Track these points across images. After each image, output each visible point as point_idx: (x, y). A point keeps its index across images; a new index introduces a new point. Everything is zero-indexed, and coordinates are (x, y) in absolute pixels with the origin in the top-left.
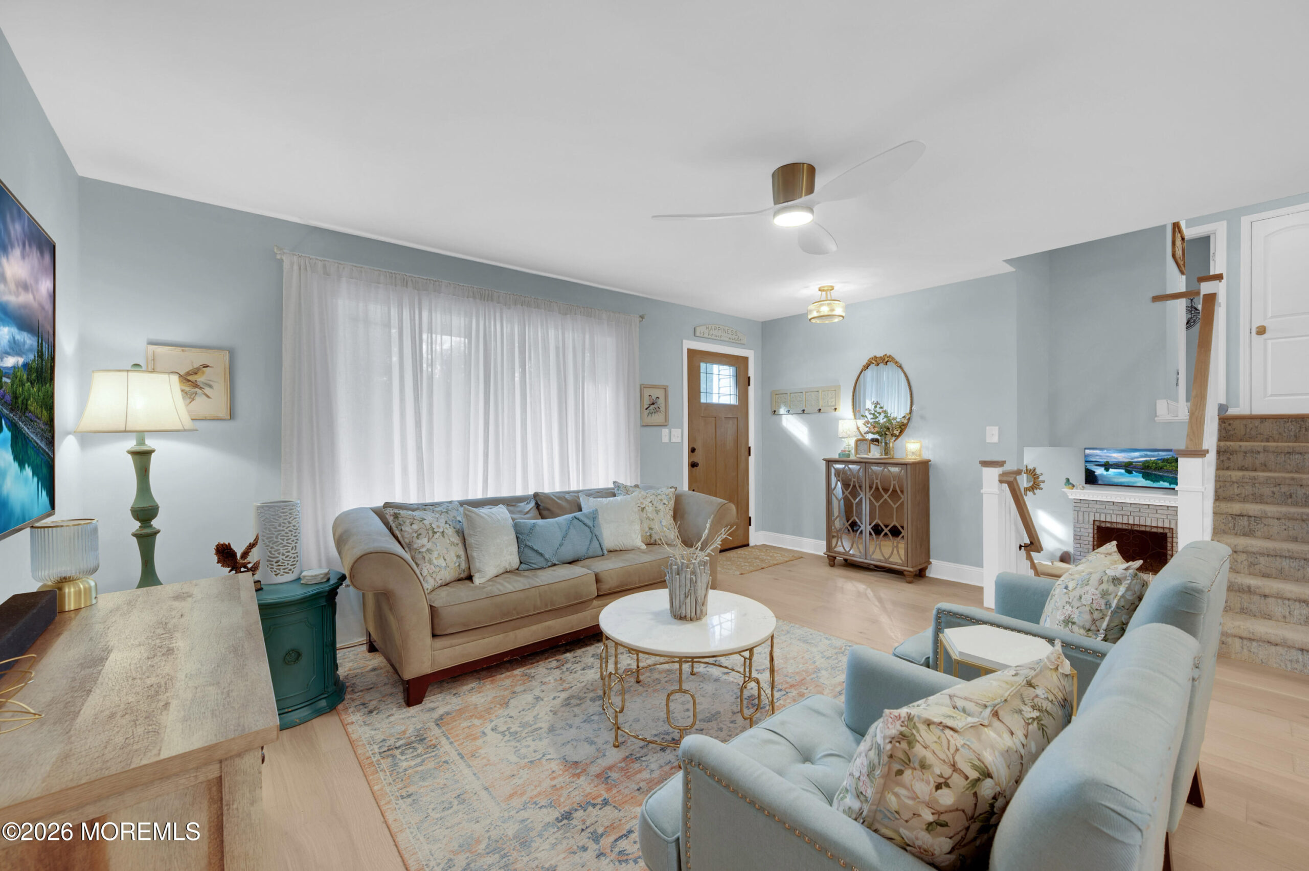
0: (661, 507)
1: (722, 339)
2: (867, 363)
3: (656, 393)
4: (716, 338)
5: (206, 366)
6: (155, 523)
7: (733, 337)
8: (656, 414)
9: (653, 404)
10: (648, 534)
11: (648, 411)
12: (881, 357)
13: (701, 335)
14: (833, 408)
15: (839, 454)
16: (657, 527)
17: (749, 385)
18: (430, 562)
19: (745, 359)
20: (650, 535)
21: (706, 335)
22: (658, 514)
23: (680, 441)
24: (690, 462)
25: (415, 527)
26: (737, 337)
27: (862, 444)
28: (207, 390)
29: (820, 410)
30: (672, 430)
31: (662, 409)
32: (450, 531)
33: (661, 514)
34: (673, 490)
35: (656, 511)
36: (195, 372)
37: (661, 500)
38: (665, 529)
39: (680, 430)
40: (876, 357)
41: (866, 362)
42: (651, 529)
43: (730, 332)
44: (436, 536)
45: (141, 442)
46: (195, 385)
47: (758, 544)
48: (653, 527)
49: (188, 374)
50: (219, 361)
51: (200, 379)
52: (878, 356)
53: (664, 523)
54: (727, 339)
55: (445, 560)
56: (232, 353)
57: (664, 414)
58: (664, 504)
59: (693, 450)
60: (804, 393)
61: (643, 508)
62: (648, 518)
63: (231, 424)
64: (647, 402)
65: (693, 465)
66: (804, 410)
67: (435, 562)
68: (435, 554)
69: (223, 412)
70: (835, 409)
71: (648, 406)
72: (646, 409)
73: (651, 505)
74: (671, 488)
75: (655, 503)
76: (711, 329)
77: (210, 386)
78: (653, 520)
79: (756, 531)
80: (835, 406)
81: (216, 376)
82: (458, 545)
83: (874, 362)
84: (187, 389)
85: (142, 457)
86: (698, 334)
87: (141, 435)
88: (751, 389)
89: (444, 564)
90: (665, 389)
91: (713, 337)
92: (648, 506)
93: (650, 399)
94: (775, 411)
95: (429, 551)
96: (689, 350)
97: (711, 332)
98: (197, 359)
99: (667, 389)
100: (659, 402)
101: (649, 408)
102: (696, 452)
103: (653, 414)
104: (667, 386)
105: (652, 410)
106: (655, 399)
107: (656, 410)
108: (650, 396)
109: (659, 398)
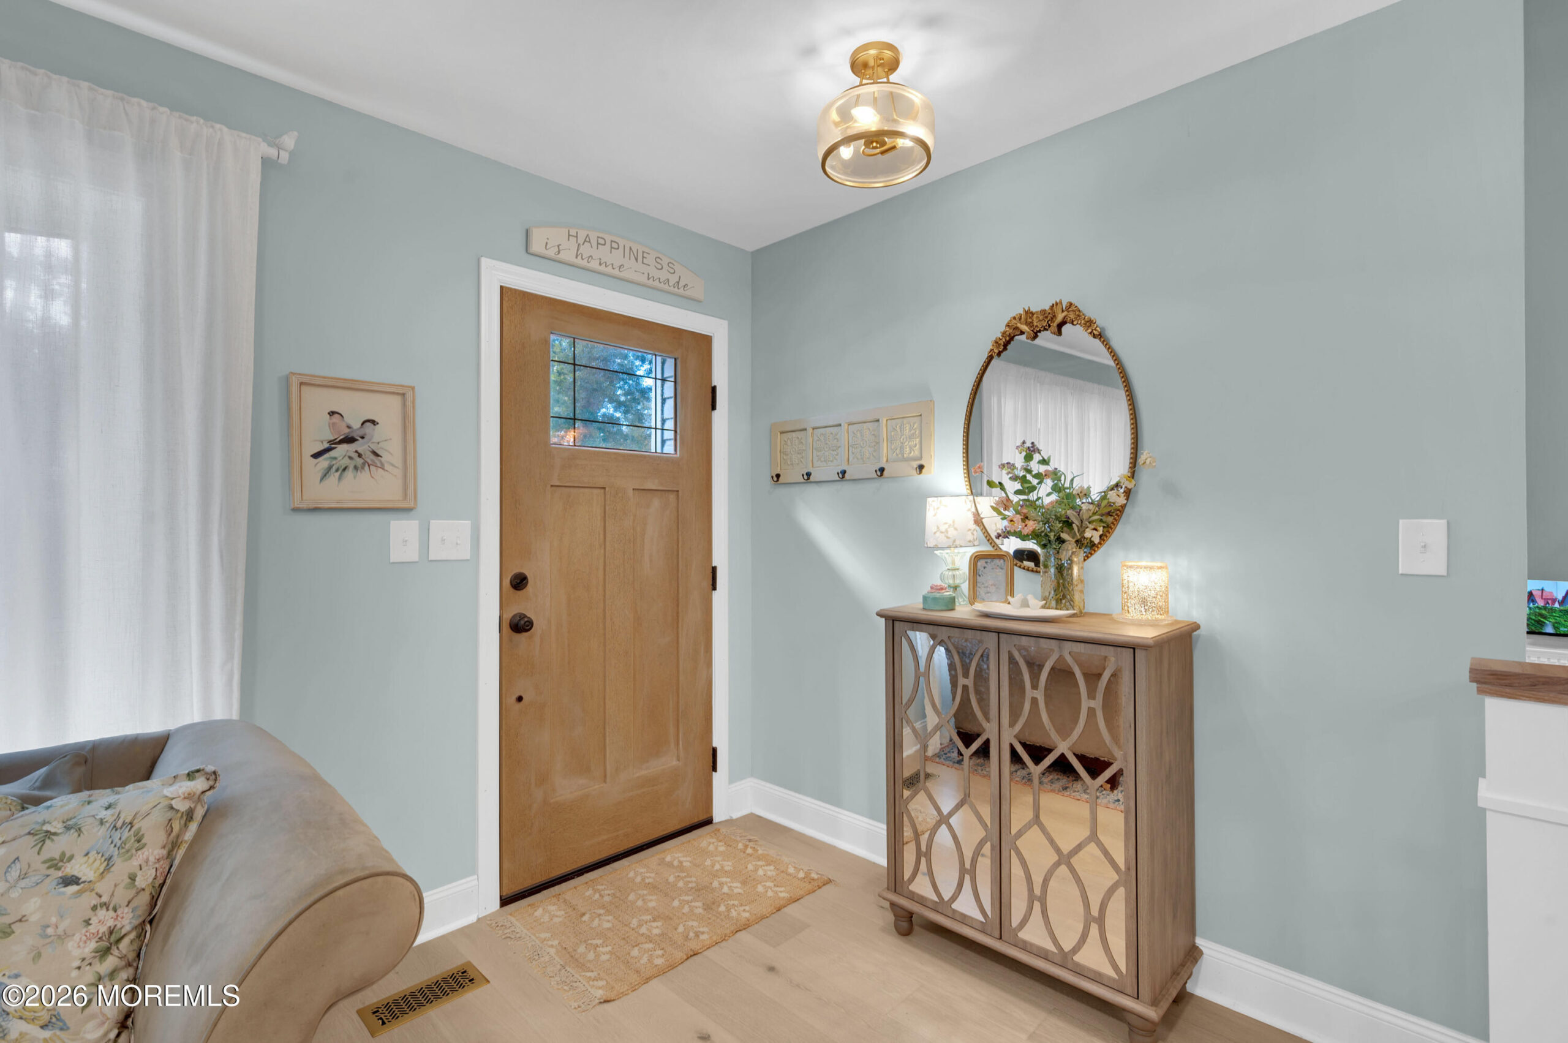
1: (623, 275)
2: (1004, 333)
4: (602, 268)
7: (664, 275)
8: (364, 476)
9: (349, 440)
11: (323, 462)
12: (1043, 312)
13: (551, 253)
14: (915, 464)
15: (925, 598)
17: (714, 407)
19: (704, 342)
21: (568, 255)
23: (465, 557)
24: (508, 616)
26: (673, 279)
27: (989, 566)
29: (882, 470)
30: (433, 523)
31: (392, 452)
34: (199, 784)
39: (467, 523)
40: (1029, 313)
41: (1003, 328)
43: (650, 260)
47: (735, 816)
52: (1033, 310)
54: (643, 279)
57: (398, 472)
59: (519, 582)
60: (845, 426)
64: (317, 432)
65: (519, 626)
66: (844, 472)
70: (921, 467)
71: (326, 445)
72: (316, 456)
74: (191, 776)
76: (587, 240)
79: (733, 779)
80: (921, 458)
83: (1024, 328)
86: (537, 246)
88: (720, 420)
90: (404, 395)
91: (594, 264)
93: (333, 426)
94: (778, 476)
96: (505, 292)
97: (586, 250)
99: (409, 396)
100: (377, 434)
101: (332, 454)
102: (530, 588)
103: (349, 474)
104: (413, 388)
105: (346, 461)
106: (356, 425)
107: (360, 461)
108: (332, 413)
109: (373, 422)
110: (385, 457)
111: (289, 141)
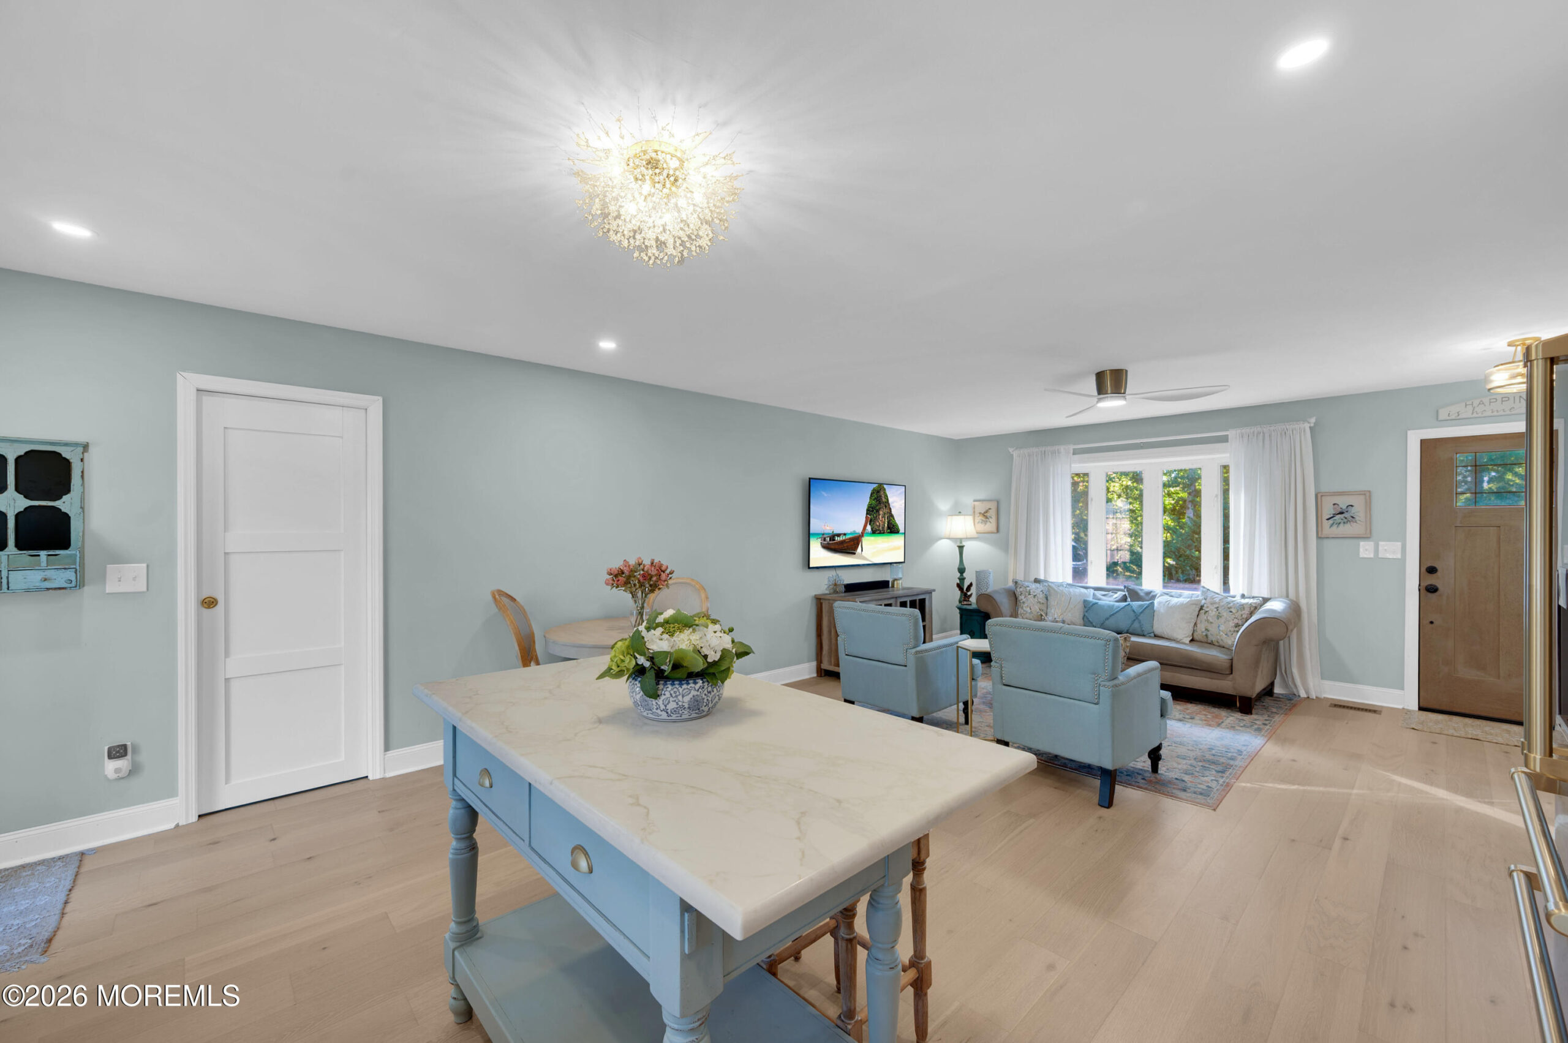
0: (1225, 614)
1: (1513, 412)
3: (1343, 502)
4: (1494, 414)
5: (990, 509)
6: (964, 575)
8: (1348, 525)
9: (1341, 513)
10: (1204, 634)
11: (1331, 521)
13: (1455, 417)
16: (1213, 630)
18: (1022, 608)
20: (1206, 635)
21: (1466, 415)
22: (1218, 619)
23: (1399, 556)
24: (1425, 584)
25: (1021, 589)
28: (991, 520)
30: (1381, 543)
32: (1041, 596)
33: (1222, 620)
35: (1218, 616)
36: (986, 512)
37: (1229, 608)
38: (1221, 633)
39: (1399, 544)
42: (1207, 630)
44: (1029, 596)
45: (961, 543)
46: (986, 517)
48: (1210, 629)
49: (985, 513)
50: (993, 506)
51: (988, 514)
53: (1222, 628)
55: (1031, 609)
56: (998, 502)
57: (1363, 524)
58: (1231, 612)
59: (1432, 570)
61: (1207, 611)
62: (1207, 621)
63: (997, 535)
64: (1328, 511)
65: (1432, 589)
67: (1024, 608)
68: (1026, 605)
69: (994, 530)
71: (1332, 516)
72: (1328, 519)
73: (1216, 610)
75: (1220, 609)
76: (1479, 403)
77: (991, 517)
78: (1211, 623)
81: (992, 513)
82: (1043, 603)
84: (984, 519)
85: (961, 548)
86: (1443, 416)
87: (961, 540)
89: (1029, 611)
90: (1365, 494)
91: (1487, 414)
92: (1212, 611)
93: (1334, 509)
95: (1024, 602)
96: (1423, 441)
98: (988, 505)
99: (1368, 494)
100: (1353, 510)
101: (1334, 518)
102: (1439, 574)
103: (1342, 525)
104: (1369, 492)
105: (1340, 521)
106: (1344, 507)
107: (1346, 520)
108: (1334, 504)
109: (1352, 506)
110: (1357, 518)
111: (1313, 420)
